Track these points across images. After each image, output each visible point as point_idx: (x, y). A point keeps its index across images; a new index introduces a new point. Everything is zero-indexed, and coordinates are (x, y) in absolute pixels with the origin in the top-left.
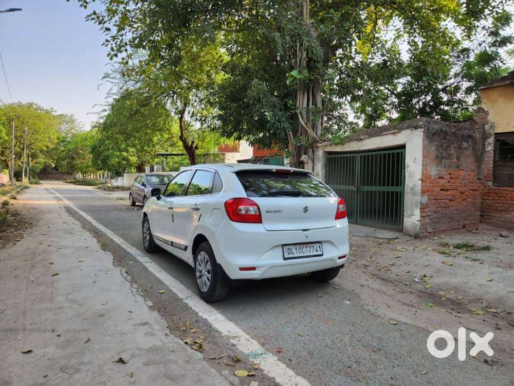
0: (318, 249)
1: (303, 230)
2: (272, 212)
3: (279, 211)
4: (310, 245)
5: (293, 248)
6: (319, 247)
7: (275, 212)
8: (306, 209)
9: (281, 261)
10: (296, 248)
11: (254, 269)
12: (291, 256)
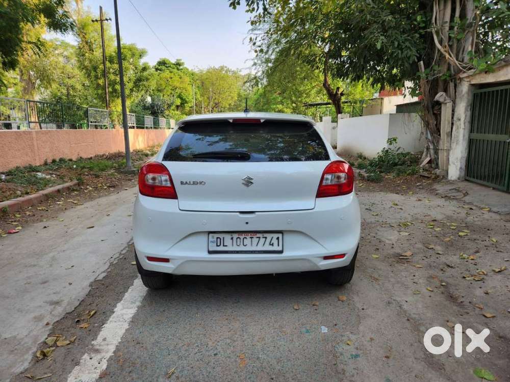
0: (275, 241)
1: (242, 212)
2: (190, 184)
3: (201, 183)
4: (258, 235)
5: (227, 238)
6: (278, 238)
7: (194, 183)
8: (248, 182)
9: (204, 255)
10: (232, 238)
11: (166, 260)
12: (221, 248)
